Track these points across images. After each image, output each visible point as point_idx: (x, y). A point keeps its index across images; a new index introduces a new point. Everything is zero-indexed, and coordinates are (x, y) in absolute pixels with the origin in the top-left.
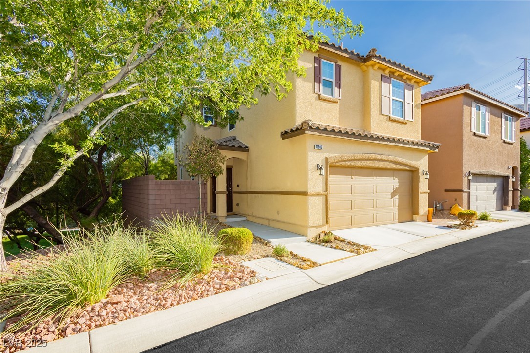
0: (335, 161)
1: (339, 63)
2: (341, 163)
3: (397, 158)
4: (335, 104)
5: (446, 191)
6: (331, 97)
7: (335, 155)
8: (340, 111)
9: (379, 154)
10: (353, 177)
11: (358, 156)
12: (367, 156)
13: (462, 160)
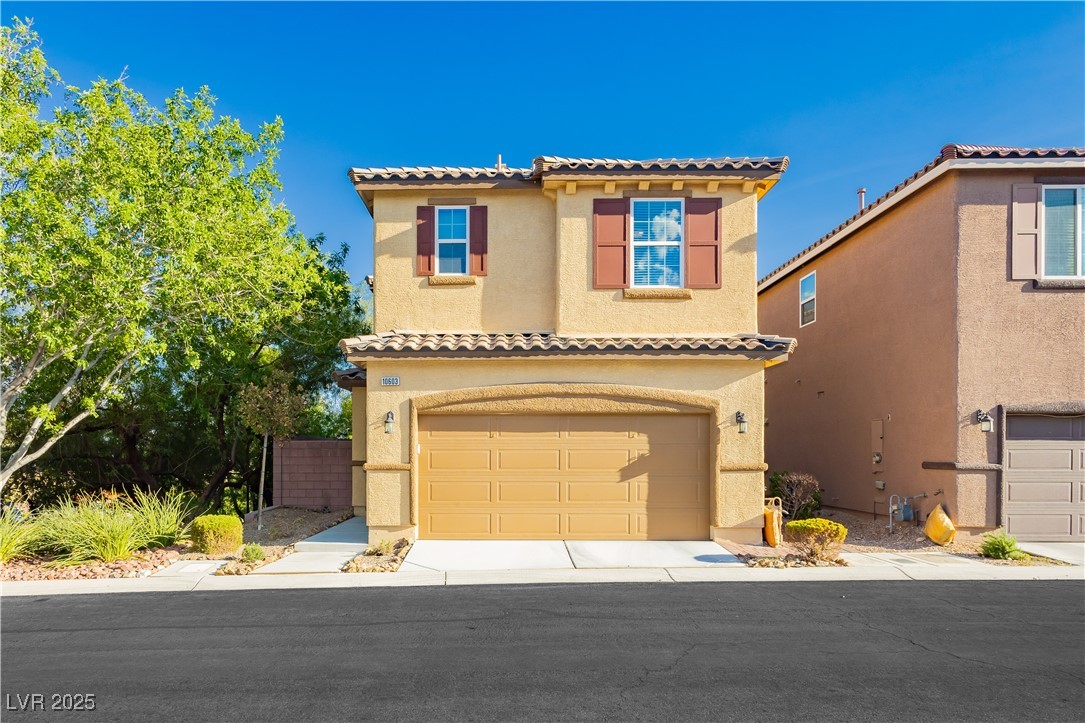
0: (431, 404)
1: (480, 202)
2: (449, 407)
3: (627, 386)
4: (472, 287)
5: (926, 465)
6: (461, 274)
7: (432, 393)
8: (484, 299)
9: (559, 383)
10: (496, 434)
11: (495, 391)
12: (520, 389)
13: (957, 371)
